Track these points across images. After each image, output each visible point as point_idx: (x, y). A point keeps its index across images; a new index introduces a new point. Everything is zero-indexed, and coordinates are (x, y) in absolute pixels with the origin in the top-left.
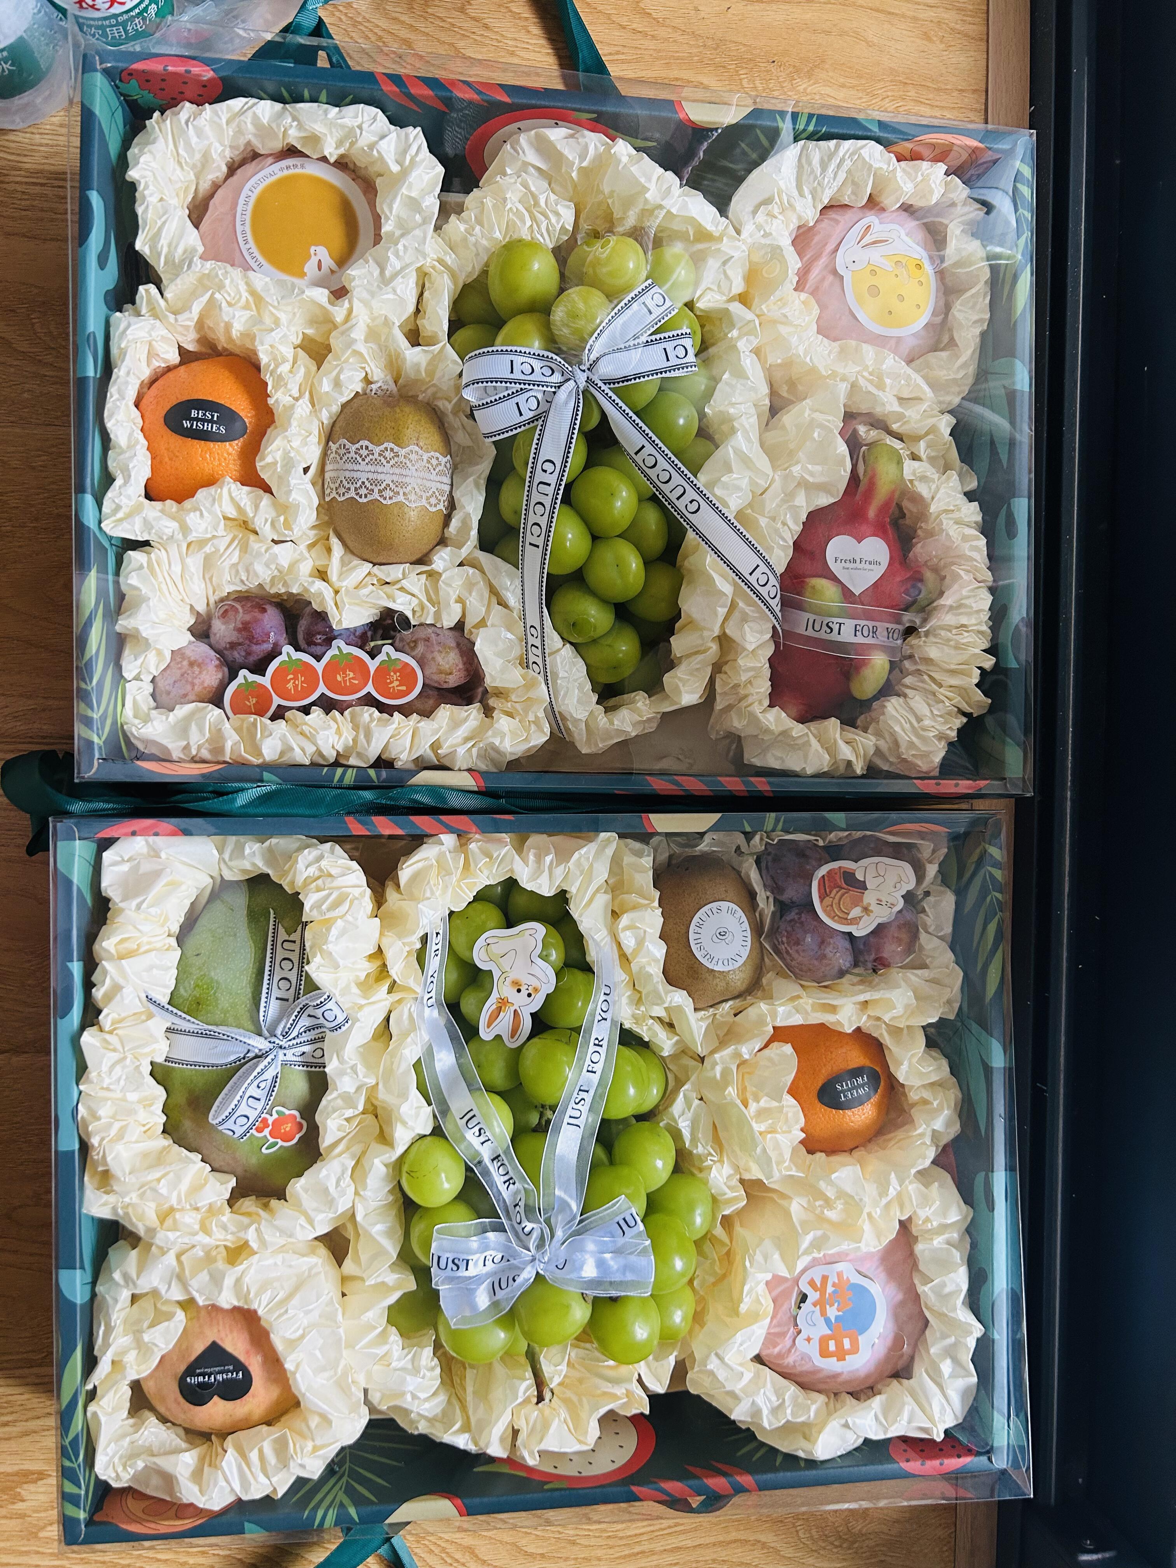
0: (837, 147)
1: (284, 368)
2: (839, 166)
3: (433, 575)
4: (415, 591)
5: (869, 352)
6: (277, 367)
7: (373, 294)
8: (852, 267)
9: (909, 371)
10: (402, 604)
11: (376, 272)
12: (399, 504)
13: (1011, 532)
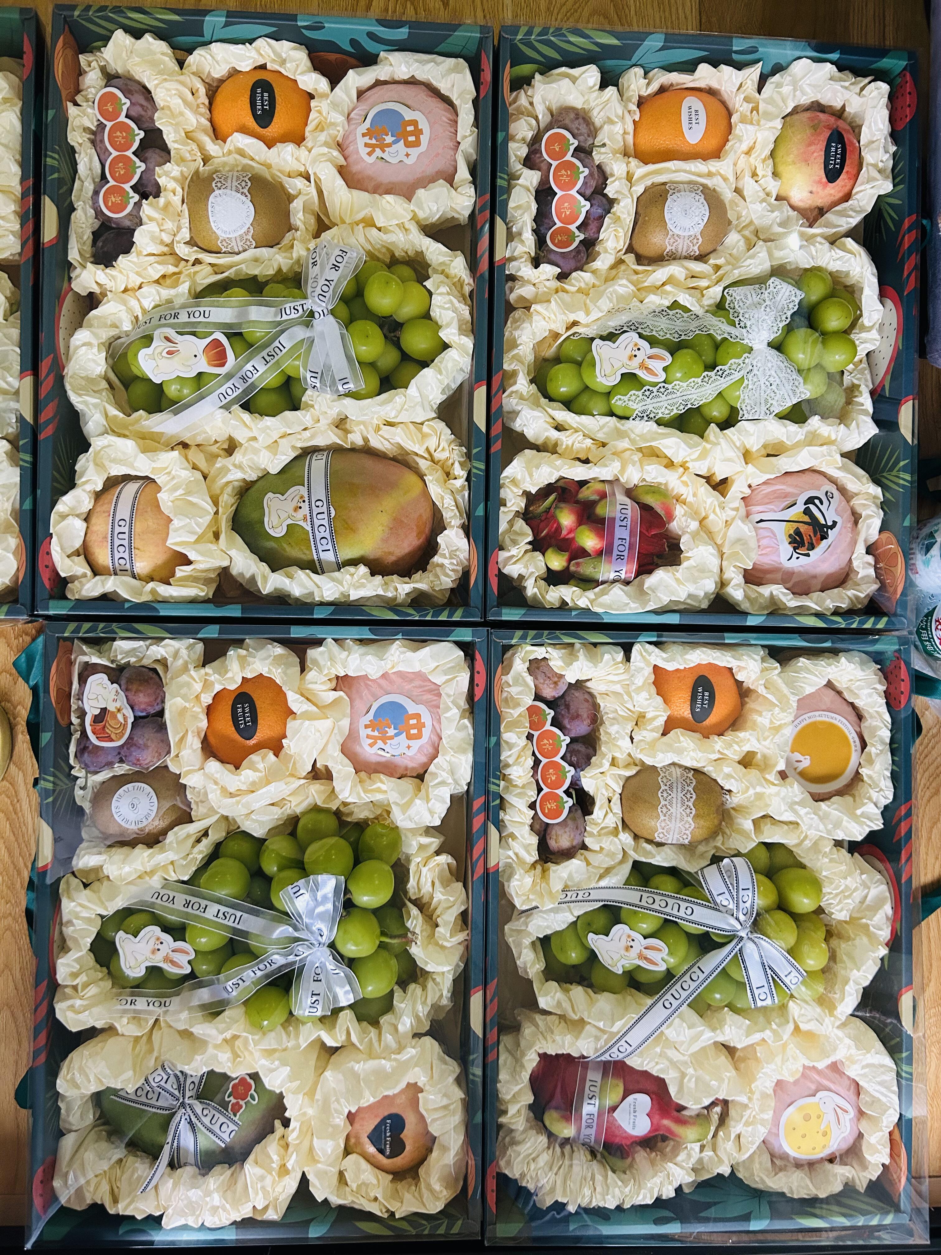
0: (893, 1092)
1: (736, 747)
2: (882, 1094)
3: (615, 832)
4: (607, 821)
5: (768, 1115)
6: (737, 743)
7: (783, 799)
8: (822, 1102)
9: (757, 1144)
10: (598, 813)
11: (797, 800)
12: (658, 817)
13: (658, 1222)
